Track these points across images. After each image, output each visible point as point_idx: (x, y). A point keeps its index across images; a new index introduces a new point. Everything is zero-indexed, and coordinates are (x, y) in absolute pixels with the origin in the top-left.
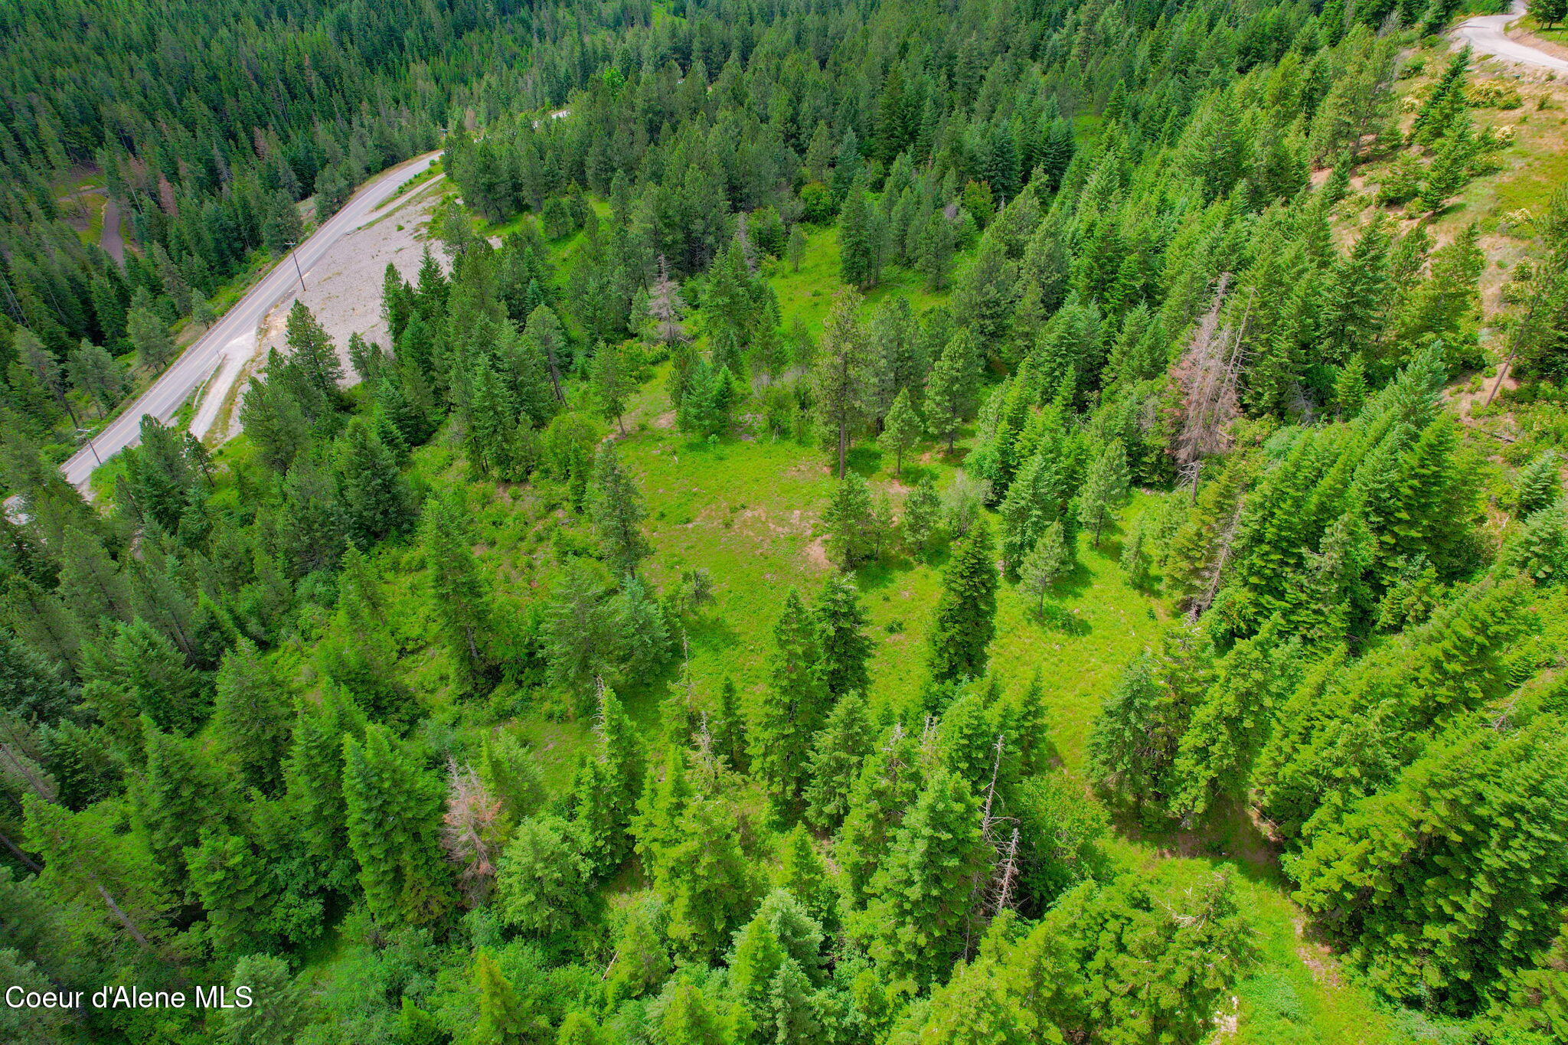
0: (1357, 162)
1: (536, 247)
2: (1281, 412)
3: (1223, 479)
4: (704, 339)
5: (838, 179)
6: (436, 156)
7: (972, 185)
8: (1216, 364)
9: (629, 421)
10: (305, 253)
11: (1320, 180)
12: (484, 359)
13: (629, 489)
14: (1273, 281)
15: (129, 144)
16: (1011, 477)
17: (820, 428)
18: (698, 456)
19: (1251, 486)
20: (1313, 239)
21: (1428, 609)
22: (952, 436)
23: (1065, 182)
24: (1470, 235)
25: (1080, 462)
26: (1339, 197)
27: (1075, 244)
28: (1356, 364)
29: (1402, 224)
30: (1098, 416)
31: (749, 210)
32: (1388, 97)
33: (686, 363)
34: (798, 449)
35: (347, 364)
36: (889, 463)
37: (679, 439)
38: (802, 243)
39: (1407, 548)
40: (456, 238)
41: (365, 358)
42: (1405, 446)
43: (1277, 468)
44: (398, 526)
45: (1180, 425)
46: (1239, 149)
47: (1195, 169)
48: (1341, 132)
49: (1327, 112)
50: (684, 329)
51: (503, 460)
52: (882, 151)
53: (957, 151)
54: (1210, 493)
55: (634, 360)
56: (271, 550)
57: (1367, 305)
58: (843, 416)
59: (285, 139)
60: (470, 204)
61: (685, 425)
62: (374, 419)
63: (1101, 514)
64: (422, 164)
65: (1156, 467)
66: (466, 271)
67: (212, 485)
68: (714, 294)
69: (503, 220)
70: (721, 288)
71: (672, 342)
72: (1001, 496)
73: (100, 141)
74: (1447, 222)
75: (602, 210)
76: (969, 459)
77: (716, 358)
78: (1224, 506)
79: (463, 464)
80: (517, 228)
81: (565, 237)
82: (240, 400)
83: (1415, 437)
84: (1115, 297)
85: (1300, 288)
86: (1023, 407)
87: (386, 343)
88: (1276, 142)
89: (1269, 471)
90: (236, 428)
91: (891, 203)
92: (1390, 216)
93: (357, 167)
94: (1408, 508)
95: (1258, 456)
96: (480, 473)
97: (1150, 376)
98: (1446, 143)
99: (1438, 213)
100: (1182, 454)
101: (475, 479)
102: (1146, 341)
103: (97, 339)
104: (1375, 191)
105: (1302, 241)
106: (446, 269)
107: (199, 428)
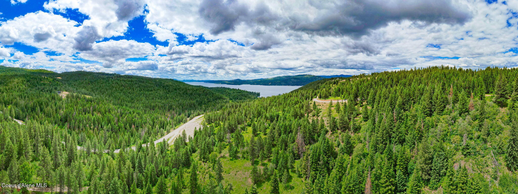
0: (309, 113)
1: (213, 127)
2: (310, 144)
3: (306, 155)
4: (234, 142)
5: (251, 120)
6: (203, 115)
7: (268, 121)
8: (301, 139)
9: (222, 154)
10: (186, 124)
11: (306, 115)
12: (204, 142)
13: (221, 166)
14: (305, 127)
15: (173, 110)
16: (278, 163)
17: (249, 157)
18: (232, 162)
19: (309, 155)
20: (307, 121)
21: (334, 163)
22: (269, 157)
23: (279, 119)
24: (322, 118)
25: (287, 158)
26: (308, 116)
27: (281, 127)
28: (316, 135)
29: (315, 118)
30: (288, 150)
31: (240, 124)
32: (310, 106)
33: (231, 146)
34: (246, 161)
35: (188, 139)
36: (260, 163)
37: (229, 158)
38: (247, 129)
39: (329, 157)
40: (204, 125)
41: (190, 139)
42: (325, 143)
43: (312, 151)
44: (188, 165)
45: (299, 149)
46: (297, 113)
47: (293, 116)
48: (306, 110)
49: (304, 108)
50: (231, 140)
51: (204, 158)
52: (257, 117)
53: (266, 117)
54: (305, 158)
55: (224, 145)
56: (171, 162)
57: (315, 127)
58: (253, 155)
59: (188, 111)
60: (206, 121)
61: (230, 156)
62: (189, 147)
63: (291, 166)
64: (201, 116)
65: (297, 156)
66: (204, 129)
67: (168, 150)
68: (235, 136)
69: (209, 124)
70: (236, 135)
71: (229, 142)
72: (277, 166)
73: (171, 109)
74: (319, 117)
75: (222, 124)
76: (272, 160)
77: (235, 145)
78: (307, 159)
79: (199, 157)
80: (211, 125)
81: (217, 127)
82: (174, 140)
83: (325, 142)
84: (287, 133)
85: (308, 127)
86: (278, 150)
87: (193, 137)
88: (300, 112)
89: (310, 152)
90: (173, 143)
91: (258, 123)
92: (314, 117)
93: (195, 115)
94: (328, 151)
95: (309, 151)
96: (200, 160)
97: (293, 143)
98: (316, 110)
99: (318, 116)
100: (300, 153)
101: (199, 160)
102: (292, 138)
103: (163, 128)
104: (312, 115)
105: (306, 122)
106: (202, 129)
107: (169, 142)
